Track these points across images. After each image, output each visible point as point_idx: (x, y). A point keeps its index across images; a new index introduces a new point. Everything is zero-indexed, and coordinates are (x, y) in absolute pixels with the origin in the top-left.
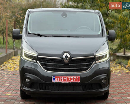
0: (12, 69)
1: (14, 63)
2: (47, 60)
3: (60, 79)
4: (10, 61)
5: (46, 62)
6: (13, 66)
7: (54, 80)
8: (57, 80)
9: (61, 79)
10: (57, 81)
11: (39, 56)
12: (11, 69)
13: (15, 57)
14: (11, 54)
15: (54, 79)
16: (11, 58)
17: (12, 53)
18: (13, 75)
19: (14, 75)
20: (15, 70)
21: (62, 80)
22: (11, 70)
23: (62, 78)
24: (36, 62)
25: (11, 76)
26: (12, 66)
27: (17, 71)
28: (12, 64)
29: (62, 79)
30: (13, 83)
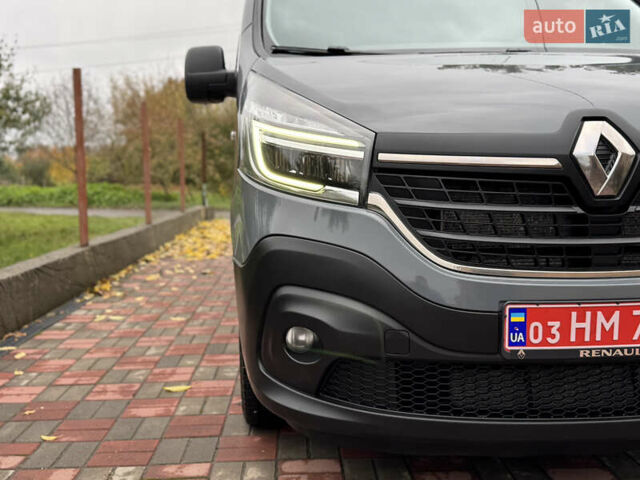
0: (200, 255)
1: (204, 238)
2: (448, 184)
3: (565, 330)
4: (194, 232)
5: (442, 198)
6: (203, 245)
7: (521, 337)
8: (541, 338)
9: (575, 325)
10: (544, 342)
11: (382, 157)
12: (196, 253)
13: (207, 224)
14: (195, 214)
15: (522, 327)
16: (197, 224)
17: (199, 211)
18: (203, 277)
19: (205, 274)
20: (209, 257)
21: (580, 332)
22: (196, 259)
23: (582, 319)
24: (363, 203)
25: (194, 277)
26: (198, 245)
27: (213, 259)
28: (200, 241)
29: (587, 325)
30: (200, 309)
